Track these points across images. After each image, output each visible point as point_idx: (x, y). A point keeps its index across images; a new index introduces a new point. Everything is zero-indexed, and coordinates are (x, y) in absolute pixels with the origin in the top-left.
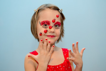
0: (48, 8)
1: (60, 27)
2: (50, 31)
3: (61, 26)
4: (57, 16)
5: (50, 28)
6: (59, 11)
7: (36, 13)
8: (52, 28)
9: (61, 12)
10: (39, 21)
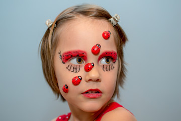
0: (81, 15)
1: (116, 65)
2: (88, 78)
3: (117, 62)
4: (103, 34)
5: (88, 69)
6: (112, 19)
7: (51, 30)
8: (91, 68)
9: (115, 23)
10: (58, 51)
